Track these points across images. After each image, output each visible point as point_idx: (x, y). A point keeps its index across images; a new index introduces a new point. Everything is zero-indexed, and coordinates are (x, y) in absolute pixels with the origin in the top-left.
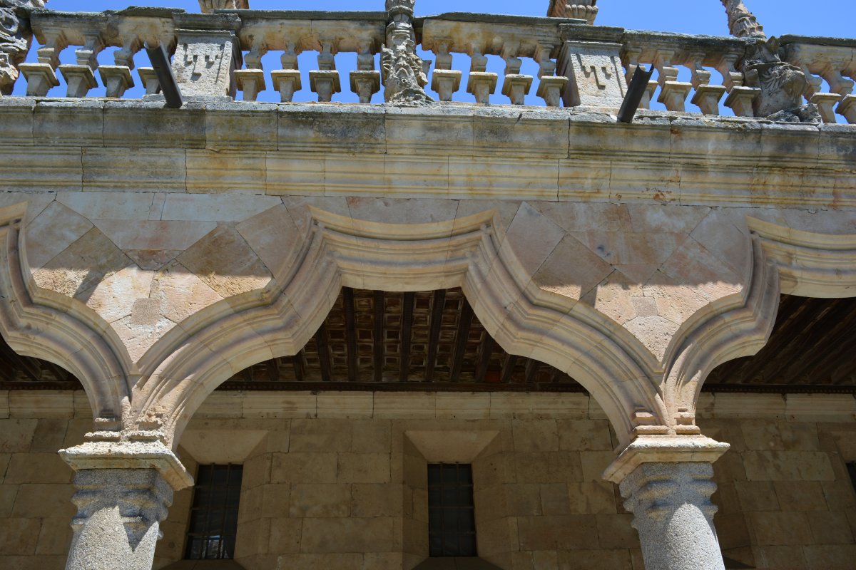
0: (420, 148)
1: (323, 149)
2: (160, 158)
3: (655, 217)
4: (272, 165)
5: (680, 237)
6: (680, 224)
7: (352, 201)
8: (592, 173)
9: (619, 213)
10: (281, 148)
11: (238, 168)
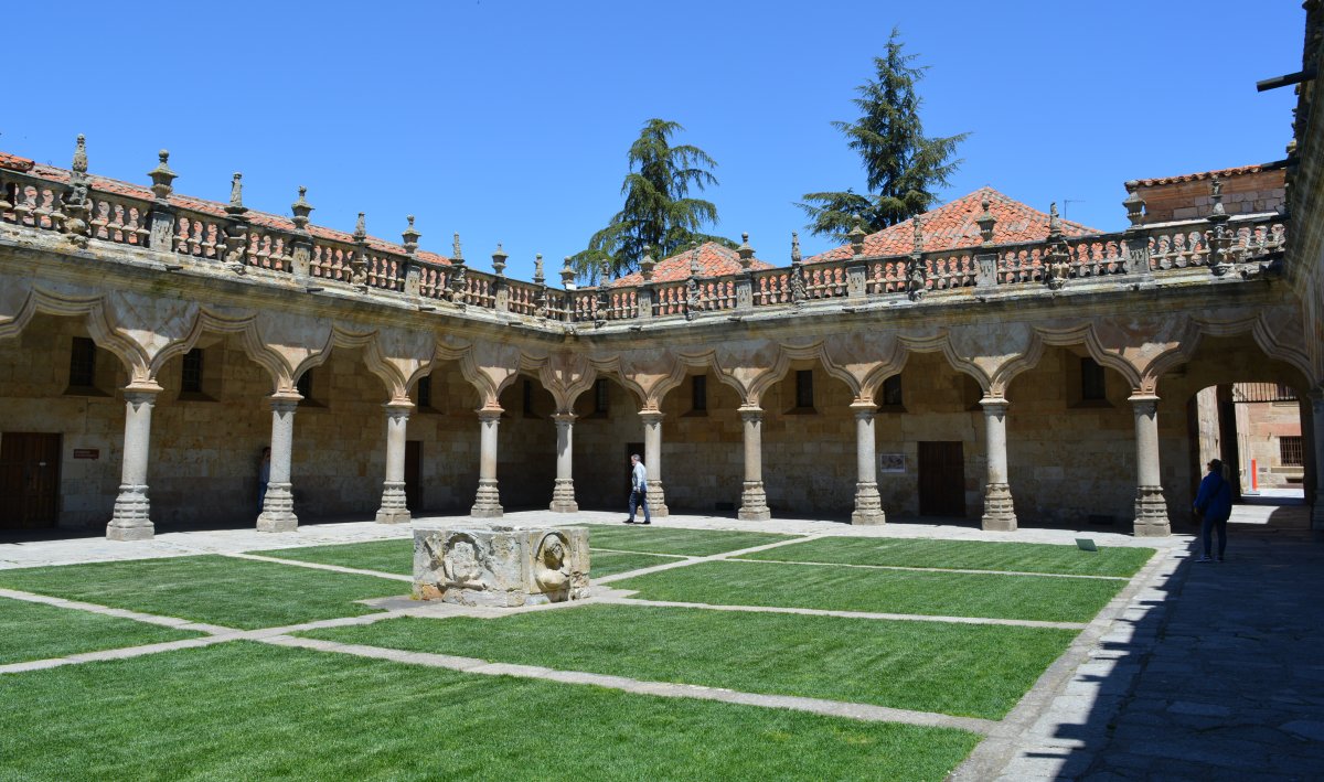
0: (801, 325)
1: (777, 327)
2: (740, 333)
3: (868, 337)
4: (766, 331)
5: (873, 343)
6: (874, 338)
7: (788, 339)
8: (848, 326)
9: (858, 336)
10: (768, 328)
11: (759, 333)
